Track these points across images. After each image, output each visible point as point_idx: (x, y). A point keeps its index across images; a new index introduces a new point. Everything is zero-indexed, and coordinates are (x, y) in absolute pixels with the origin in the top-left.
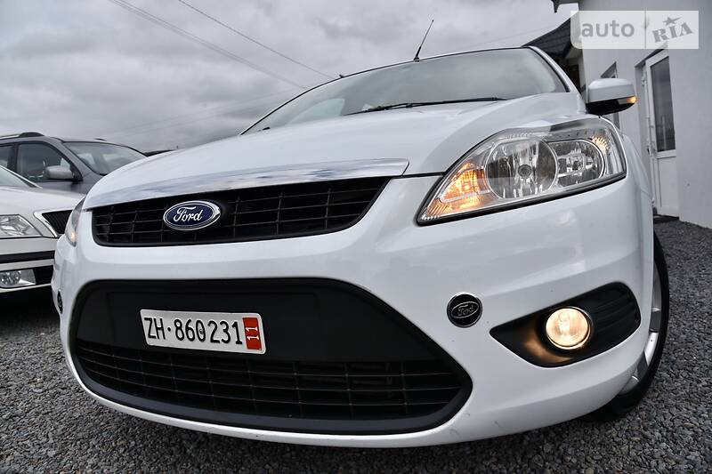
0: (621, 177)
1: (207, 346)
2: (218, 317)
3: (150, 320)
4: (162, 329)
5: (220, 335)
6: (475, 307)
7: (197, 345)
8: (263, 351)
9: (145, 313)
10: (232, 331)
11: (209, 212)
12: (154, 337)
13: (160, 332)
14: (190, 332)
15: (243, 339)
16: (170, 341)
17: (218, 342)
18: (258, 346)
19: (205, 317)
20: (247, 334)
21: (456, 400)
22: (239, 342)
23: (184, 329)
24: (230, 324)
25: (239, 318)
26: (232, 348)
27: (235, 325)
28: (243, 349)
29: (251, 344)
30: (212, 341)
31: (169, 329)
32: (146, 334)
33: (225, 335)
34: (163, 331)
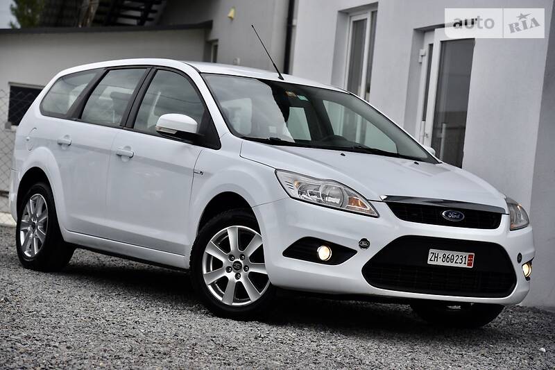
1: (454, 265)
2: (460, 254)
3: (433, 253)
5: (459, 261)
7: (449, 264)
8: (472, 267)
9: (431, 251)
10: (464, 259)
12: (433, 261)
14: (448, 259)
15: (466, 262)
16: (440, 263)
18: (471, 264)
19: (455, 253)
20: (469, 260)
21: (513, 285)
22: (465, 263)
23: (446, 258)
25: (467, 254)
26: (463, 265)
27: (466, 257)
28: (466, 266)
29: (469, 264)
30: (456, 262)
31: (440, 258)
32: (429, 259)
33: (461, 261)
34: (437, 258)
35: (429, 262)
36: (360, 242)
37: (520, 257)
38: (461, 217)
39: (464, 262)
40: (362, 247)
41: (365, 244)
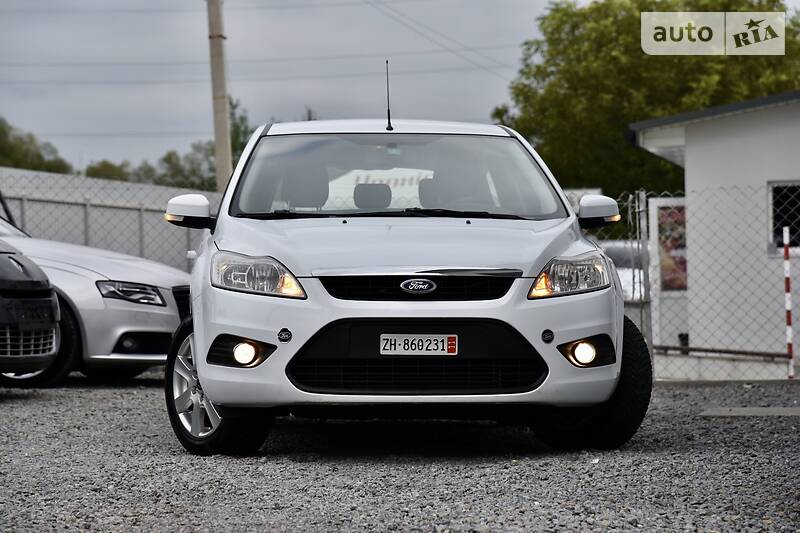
0: (608, 286)
1: (424, 352)
2: (432, 337)
3: (387, 339)
4: (395, 344)
5: (433, 347)
6: (552, 335)
7: (417, 352)
8: (456, 354)
9: (383, 337)
10: (440, 344)
12: (387, 349)
14: (413, 345)
15: (446, 348)
16: (400, 351)
17: (431, 350)
18: (453, 350)
19: (424, 337)
20: (449, 345)
21: (541, 377)
22: (443, 349)
23: (410, 344)
24: (440, 340)
25: (445, 337)
26: (439, 353)
27: (443, 341)
28: (445, 353)
29: (450, 351)
30: (427, 350)
31: (399, 345)
32: (382, 348)
33: (437, 347)
34: (394, 346)
35: (382, 352)
36: (280, 334)
37: (548, 336)
38: (431, 286)
39: (440, 348)
40: (281, 340)
41: (285, 335)
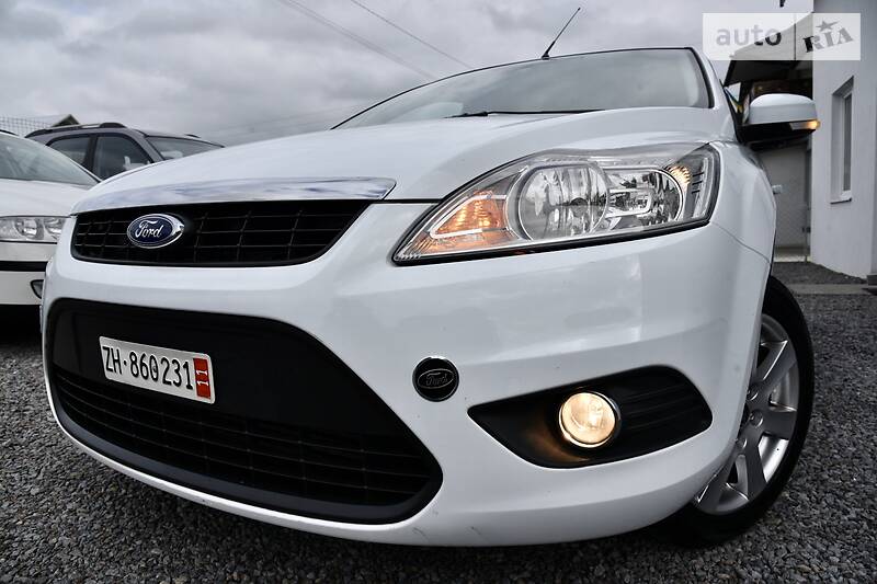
0: (702, 222)
1: (159, 387)
2: (170, 354)
3: (108, 349)
4: (118, 361)
5: (172, 376)
6: (449, 377)
7: (150, 385)
8: (212, 400)
9: (104, 342)
10: (183, 372)
11: (169, 227)
12: (111, 370)
13: (117, 364)
14: (144, 368)
15: (193, 383)
16: (124, 376)
17: (169, 383)
18: (207, 395)
19: (160, 353)
20: (198, 378)
22: (189, 387)
23: (138, 364)
24: (182, 364)
25: (188, 357)
26: (183, 392)
27: (186, 366)
28: (192, 395)
29: (203, 391)
30: (165, 382)
31: (125, 363)
32: (105, 365)
33: (177, 377)
39: (185, 383)
